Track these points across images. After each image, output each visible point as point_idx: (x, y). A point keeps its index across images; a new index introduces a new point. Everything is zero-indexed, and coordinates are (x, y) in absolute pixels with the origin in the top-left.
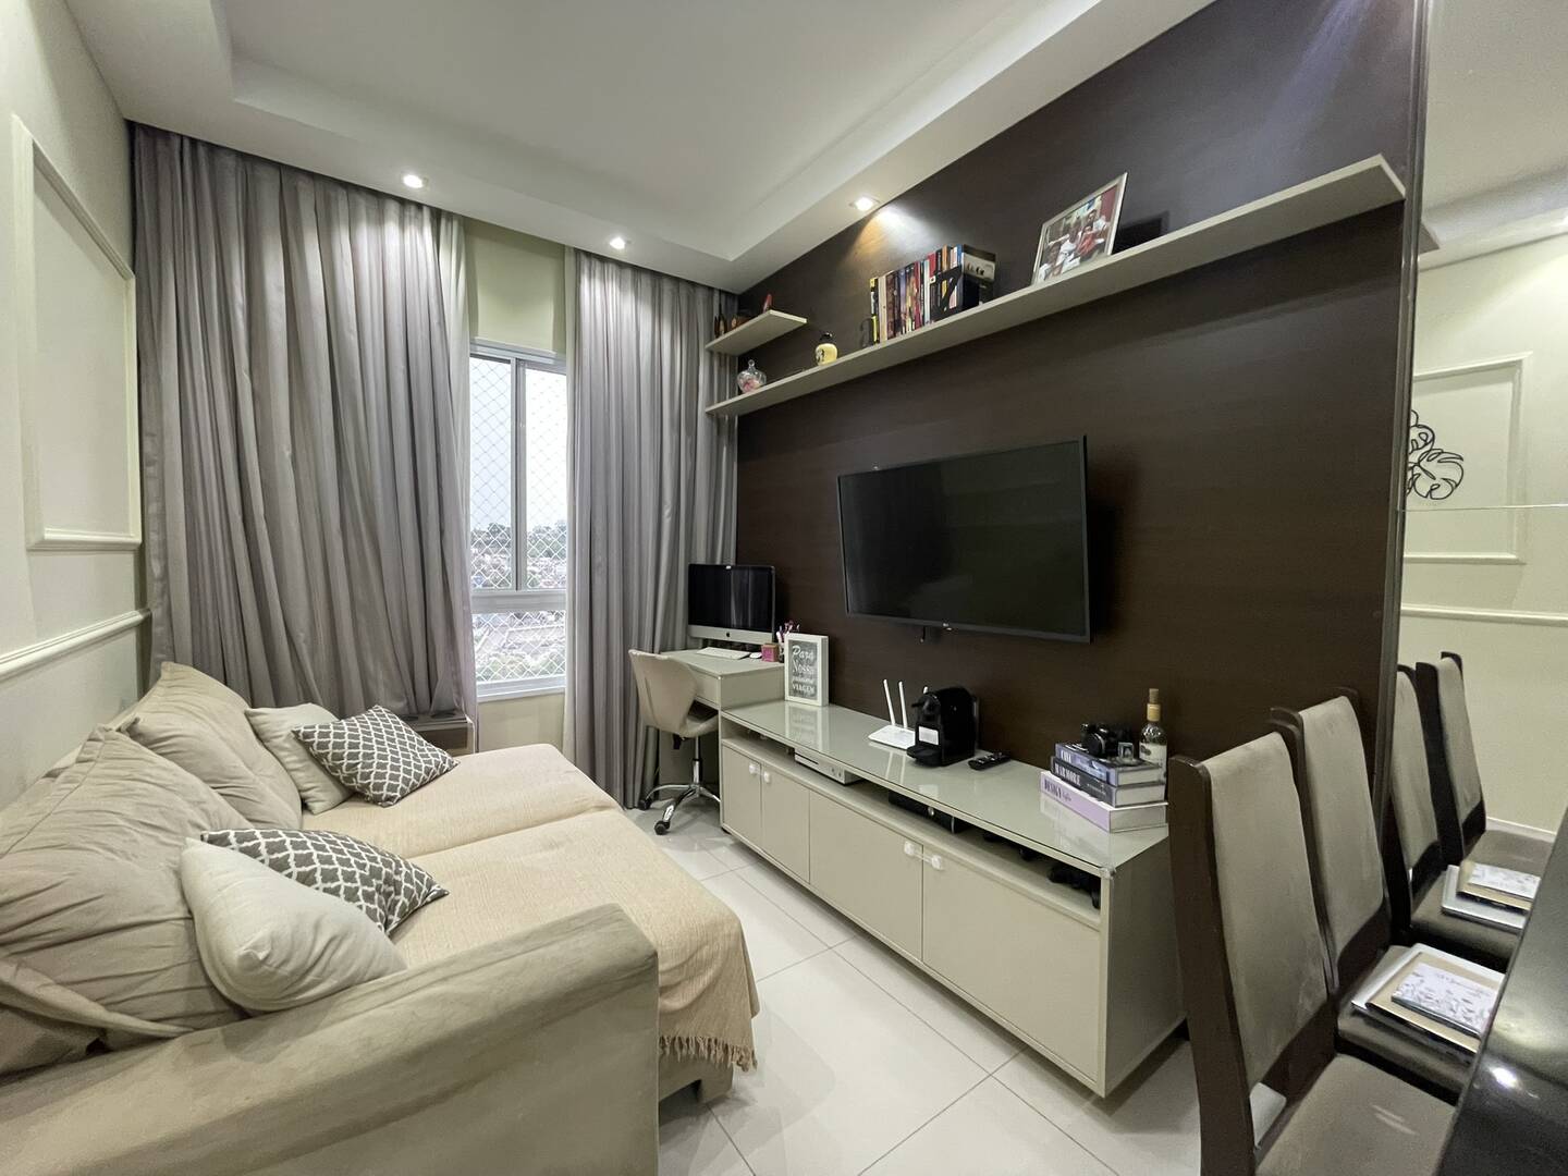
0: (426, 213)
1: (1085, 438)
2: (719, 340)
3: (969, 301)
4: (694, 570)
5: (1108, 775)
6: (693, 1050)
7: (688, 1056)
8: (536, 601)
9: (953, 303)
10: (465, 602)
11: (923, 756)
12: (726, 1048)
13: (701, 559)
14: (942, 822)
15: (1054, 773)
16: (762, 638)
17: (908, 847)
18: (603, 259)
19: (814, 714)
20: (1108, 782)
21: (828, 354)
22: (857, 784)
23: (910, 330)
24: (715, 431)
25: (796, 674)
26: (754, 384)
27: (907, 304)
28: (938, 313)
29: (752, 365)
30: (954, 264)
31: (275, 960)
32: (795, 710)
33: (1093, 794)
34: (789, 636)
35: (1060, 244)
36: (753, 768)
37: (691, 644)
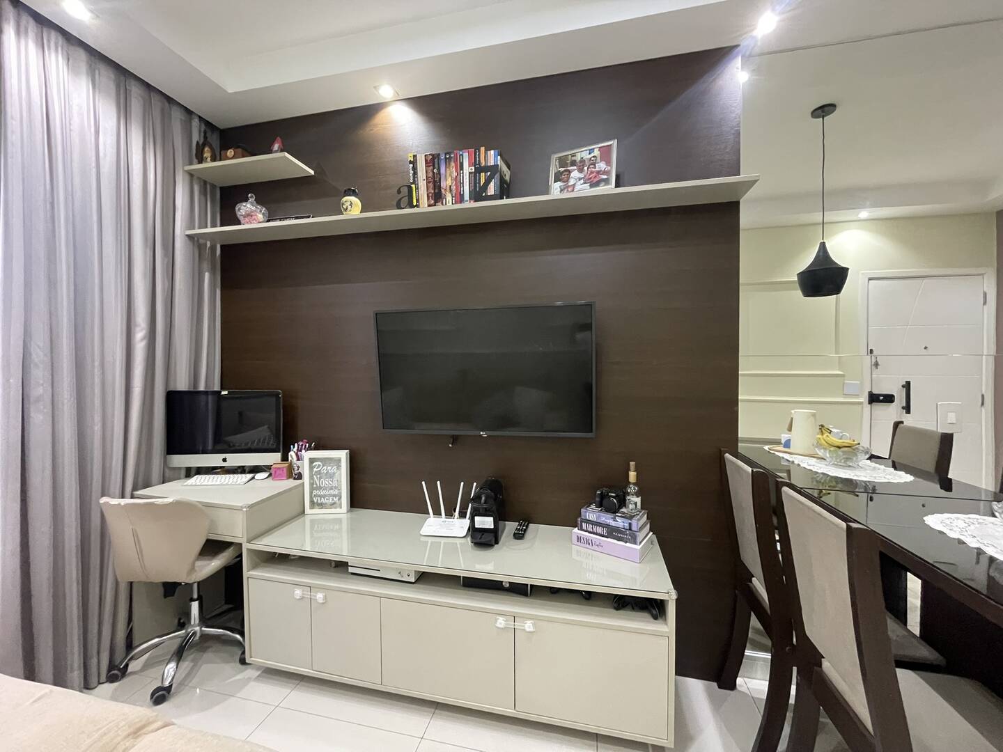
2: (204, 166)
4: (174, 399)
5: (630, 524)
9: (491, 190)
11: (484, 540)
14: (520, 590)
15: (582, 530)
17: (501, 622)
19: (340, 521)
20: (630, 529)
21: (353, 207)
22: (424, 578)
23: (449, 203)
24: (197, 255)
25: (317, 488)
26: (257, 217)
27: (447, 183)
28: (478, 195)
29: (251, 198)
30: (491, 163)
32: (317, 522)
33: (619, 539)
34: (305, 454)
35: (569, 172)
36: (298, 592)
37: (168, 473)
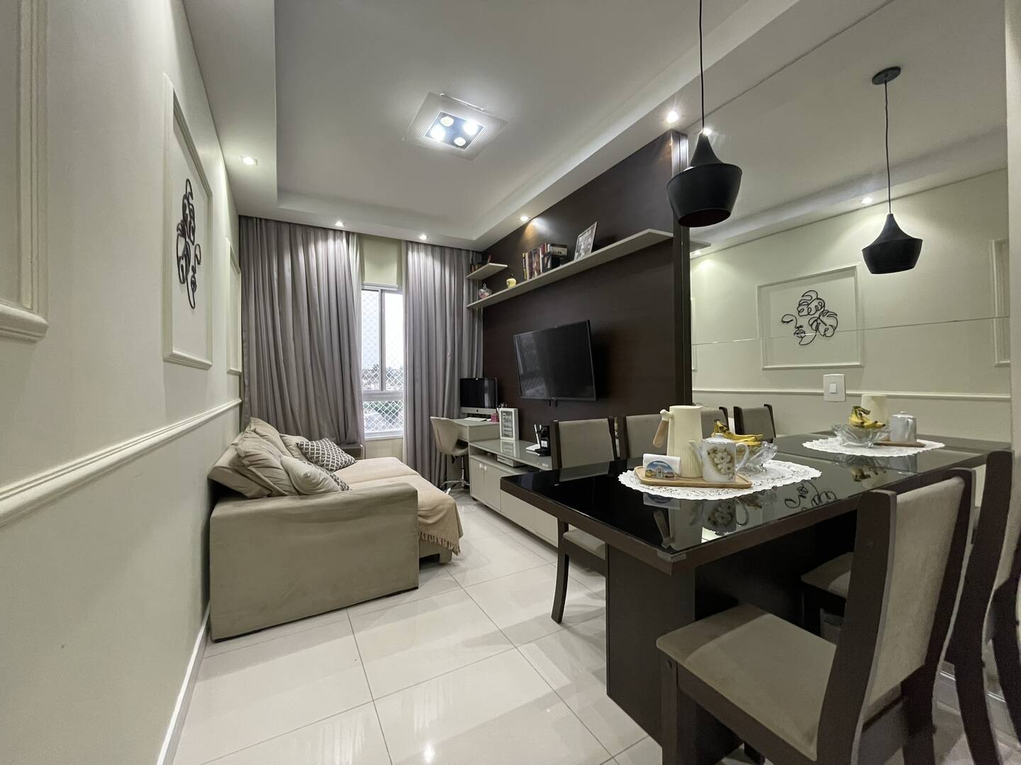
0: (344, 234)
1: (589, 321)
2: (473, 273)
3: (553, 266)
4: (462, 381)
6: (436, 541)
7: (434, 542)
8: (389, 396)
9: (549, 266)
10: (360, 395)
11: (541, 452)
12: (448, 544)
13: (466, 376)
16: (491, 412)
18: (418, 243)
19: (511, 443)
21: (512, 283)
23: (536, 276)
24: (472, 316)
25: (505, 427)
26: (486, 295)
27: (535, 265)
28: (545, 269)
29: (485, 286)
30: (549, 251)
31: (312, 477)
32: (505, 444)
34: (502, 409)
36: (481, 465)
37: (461, 416)
